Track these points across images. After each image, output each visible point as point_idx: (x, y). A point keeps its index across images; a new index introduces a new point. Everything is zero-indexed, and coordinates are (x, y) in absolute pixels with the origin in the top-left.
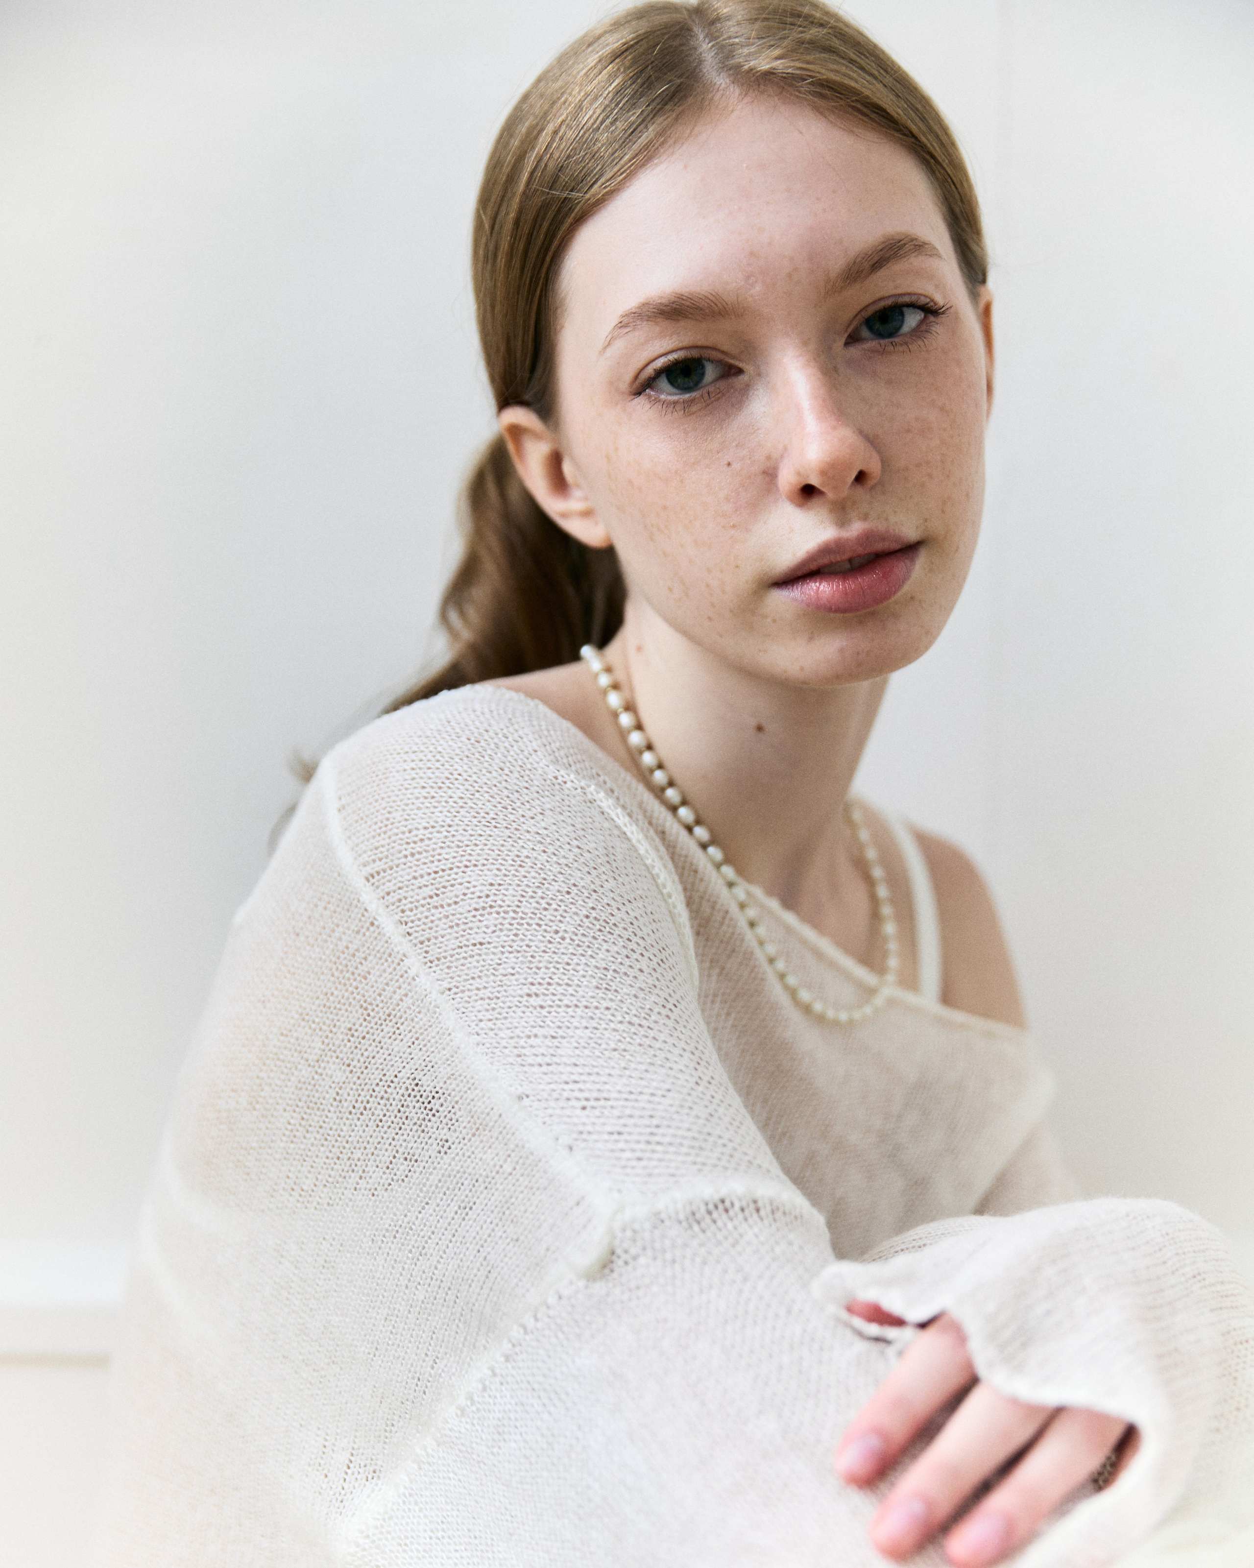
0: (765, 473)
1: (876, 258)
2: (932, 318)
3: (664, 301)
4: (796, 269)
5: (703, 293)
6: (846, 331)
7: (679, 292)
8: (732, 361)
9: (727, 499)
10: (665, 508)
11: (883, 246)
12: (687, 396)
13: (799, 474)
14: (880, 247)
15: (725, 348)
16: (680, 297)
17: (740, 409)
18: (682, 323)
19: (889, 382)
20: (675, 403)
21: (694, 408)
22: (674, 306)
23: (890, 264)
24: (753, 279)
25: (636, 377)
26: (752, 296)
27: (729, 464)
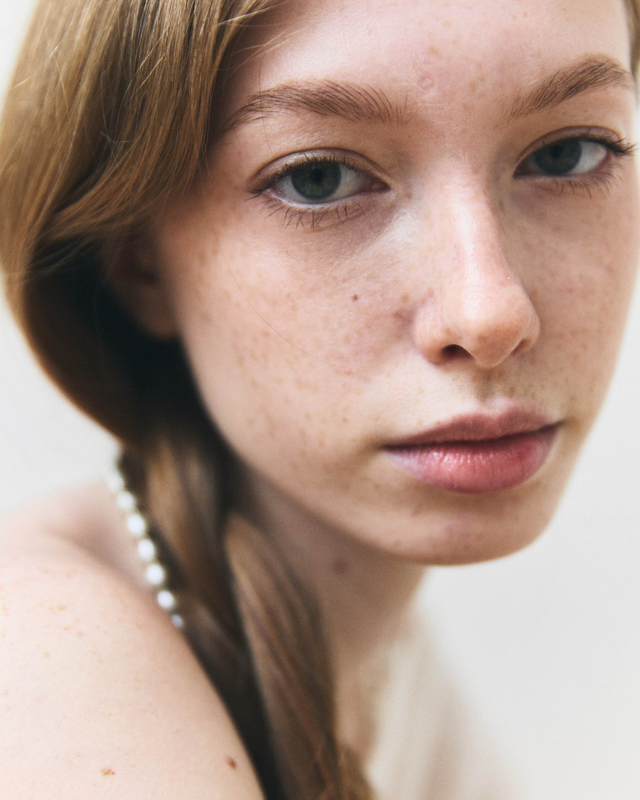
0: (398, 315)
1: (574, 82)
2: (613, 159)
3: (312, 88)
4: (482, 79)
5: (364, 87)
6: (518, 159)
7: (333, 81)
8: (379, 174)
9: (347, 340)
10: (266, 334)
11: (584, 68)
12: (317, 207)
13: (448, 331)
14: (581, 70)
15: (374, 158)
16: (335, 87)
17: (379, 233)
18: (330, 120)
19: (557, 229)
20: (302, 213)
21: (322, 224)
22: (324, 96)
23: (587, 90)
24: (428, 82)
25: (259, 171)
26: (424, 102)
27: (355, 298)
